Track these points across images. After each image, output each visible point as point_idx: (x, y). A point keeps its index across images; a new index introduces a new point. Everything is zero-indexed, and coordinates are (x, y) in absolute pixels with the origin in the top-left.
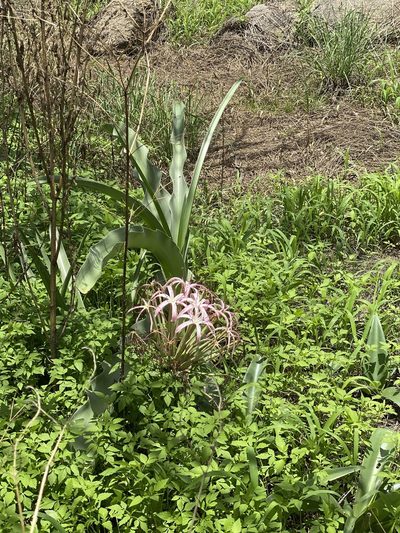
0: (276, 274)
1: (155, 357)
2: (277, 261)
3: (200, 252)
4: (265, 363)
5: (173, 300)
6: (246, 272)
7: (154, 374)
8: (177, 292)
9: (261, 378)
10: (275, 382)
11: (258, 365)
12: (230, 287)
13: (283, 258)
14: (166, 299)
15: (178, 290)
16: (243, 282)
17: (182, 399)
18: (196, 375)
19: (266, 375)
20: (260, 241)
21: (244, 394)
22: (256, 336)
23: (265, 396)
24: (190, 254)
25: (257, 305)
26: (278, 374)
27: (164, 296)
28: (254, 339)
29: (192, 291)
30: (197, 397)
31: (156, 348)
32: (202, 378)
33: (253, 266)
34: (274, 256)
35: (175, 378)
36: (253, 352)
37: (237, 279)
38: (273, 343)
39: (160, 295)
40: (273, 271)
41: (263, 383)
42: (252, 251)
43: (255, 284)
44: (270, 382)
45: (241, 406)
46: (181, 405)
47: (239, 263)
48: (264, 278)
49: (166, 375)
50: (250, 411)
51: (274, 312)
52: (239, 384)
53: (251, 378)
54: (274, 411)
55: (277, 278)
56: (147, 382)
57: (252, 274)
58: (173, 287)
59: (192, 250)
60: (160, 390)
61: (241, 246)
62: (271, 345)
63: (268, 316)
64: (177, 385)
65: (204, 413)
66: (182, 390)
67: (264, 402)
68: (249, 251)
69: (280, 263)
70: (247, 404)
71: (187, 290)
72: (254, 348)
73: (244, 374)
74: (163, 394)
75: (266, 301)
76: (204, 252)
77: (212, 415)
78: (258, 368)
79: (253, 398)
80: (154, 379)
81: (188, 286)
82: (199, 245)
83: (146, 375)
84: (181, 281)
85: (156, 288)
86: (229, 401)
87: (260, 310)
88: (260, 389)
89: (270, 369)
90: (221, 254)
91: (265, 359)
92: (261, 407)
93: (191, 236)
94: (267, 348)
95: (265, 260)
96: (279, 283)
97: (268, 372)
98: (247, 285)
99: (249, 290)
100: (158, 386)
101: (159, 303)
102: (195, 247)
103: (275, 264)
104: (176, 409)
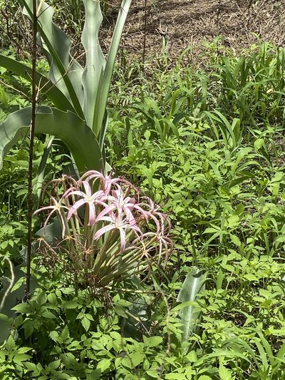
0: (215, 167)
1: (68, 270)
2: (216, 151)
3: (119, 139)
4: (205, 277)
5: (90, 199)
6: (177, 163)
7: (68, 291)
8: (94, 190)
9: (201, 296)
10: (217, 301)
11: (196, 279)
12: (158, 183)
13: (222, 147)
14: (82, 197)
15: (96, 185)
16: (174, 178)
17: (103, 322)
18: (120, 292)
19: (205, 293)
20: (195, 125)
21: (178, 317)
22: (192, 243)
23: (205, 318)
24: (106, 142)
25: (192, 205)
26: (220, 291)
27: (79, 193)
28: (190, 248)
29: (114, 187)
30: (121, 319)
31: (68, 258)
32: (127, 296)
33: (186, 157)
34: (213, 144)
35: (93, 297)
36: (189, 264)
37: (166, 173)
38: (213, 252)
39: (73, 193)
40: (211, 163)
41: (203, 302)
42: (184, 138)
43: (189, 179)
44: (211, 300)
45: (175, 331)
46: (102, 330)
47: (168, 153)
48: (199, 171)
49: (82, 293)
50: (187, 337)
51: (213, 213)
52: (172, 303)
53: (187, 297)
54: (217, 336)
55: (218, 172)
56: (59, 302)
57: (186, 167)
58: (90, 182)
59: (109, 137)
60: (77, 312)
61: (170, 133)
62: (209, 256)
63: (206, 219)
64: (96, 305)
65: (130, 339)
66: (103, 311)
67: (204, 325)
68: (181, 137)
69: (219, 153)
70: (182, 328)
71: (108, 186)
72: (190, 259)
73: (177, 291)
74: (80, 316)
75: (203, 200)
76: (125, 137)
77: (141, 340)
78: (196, 283)
79: (190, 321)
80: (68, 298)
81: (109, 182)
82: (118, 130)
83: (58, 292)
84: (98, 175)
85: (68, 184)
86: (160, 325)
87: (195, 211)
88: (199, 309)
89: (210, 285)
90: (147, 143)
91: (204, 272)
92: (200, 331)
93: (109, 120)
94: (206, 259)
95: (202, 149)
96: (219, 178)
97: (207, 288)
98: (179, 180)
99: (182, 187)
100: (73, 307)
101: (72, 204)
102: (113, 133)
103: (214, 154)
104: (95, 335)
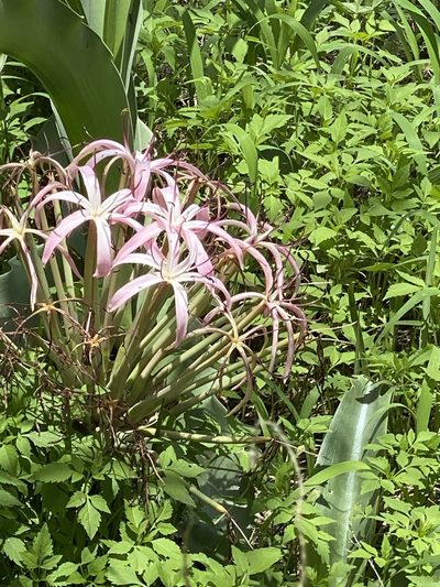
0: (410, 127)
1: (46, 388)
2: (412, 87)
3: (170, 61)
4: (386, 403)
5: (98, 210)
6: (318, 121)
7: (45, 439)
8: (108, 188)
9: (375, 448)
10: (417, 461)
11: (365, 406)
12: (270, 168)
13: (427, 78)
14: (76, 207)
15: (114, 177)
16: (310, 153)
17: (135, 515)
18: (175, 441)
19: (388, 440)
20: (357, 25)
21: (321, 500)
22: (355, 318)
23: (388, 502)
24: (139, 69)
25: (354, 223)
26: (426, 435)
27: (70, 196)
28: (349, 331)
29: (156, 181)
30: (179, 508)
31: (47, 359)
32: (194, 453)
33: (336, 105)
34: (403, 71)
35: (110, 453)
36: (347, 370)
37: (288, 146)
38: (405, 340)
39: (56, 197)
40: (400, 119)
41: (383, 464)
42: (330, 58)
43: (347, 158)
44: (402, 460)
45: (317, 536)
46: (132, 535)
47: (292, 97)
48: (370, 140)
49: (85, 443)
50: (343, 550)
51: (405, 244)
52: (308, 467)
53: (342, 450)
54: (420, 546)
55: (414, 140)
56: (26, 466)
57: (337, 129)
58: (99, 168)
59: (147, 56)
60: (66, 490)
61: (297, 45)
62: (397, 349)
63: (387, 258)
64: (119, 473)
65: (201, 558)
66: (134, 489)
67: (386, 519)
68: (322, 56)
69: (420, 94)
70: (332, 529)
71: (142, 178)
72: (348, 358)
73: (319, 437)
74: (74, 502)
75: (382, 211)
76: (183, 61)
77: (227, 560)
78: (364, 417)
79: (352, 511)
80: (47, 456)
81: (144, 167)
82: (166, 41)
83: (22, 443)
84: (121, 150)
85: (43, 173)
86: (278, 520)
87: (363, 237)
88: (373, 483)
89: (400, 421)
90: (238, 68)
91: (384, 389)
92: (375, 533)
93: (142, 14)
94: (389, 358)
95: (376, 84)
96: (418, 153)
97: (393, 429)
98: (321, 161)
99: (331, 176)
100: (61, 478)
101: (53, 222)
102: (154, 46)
103: (407, 96)
104: (116, 547)
